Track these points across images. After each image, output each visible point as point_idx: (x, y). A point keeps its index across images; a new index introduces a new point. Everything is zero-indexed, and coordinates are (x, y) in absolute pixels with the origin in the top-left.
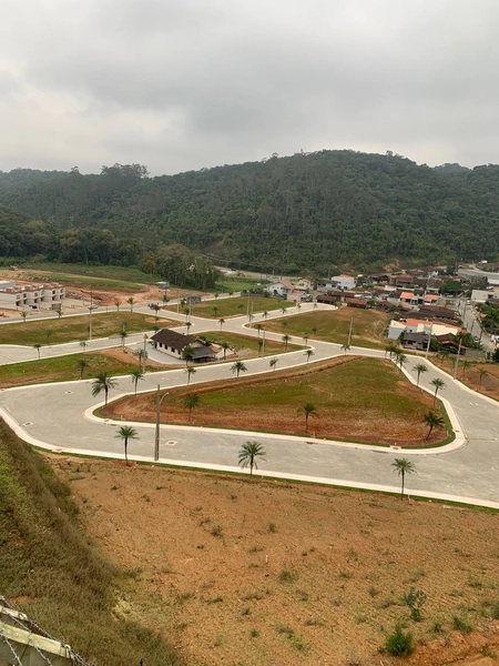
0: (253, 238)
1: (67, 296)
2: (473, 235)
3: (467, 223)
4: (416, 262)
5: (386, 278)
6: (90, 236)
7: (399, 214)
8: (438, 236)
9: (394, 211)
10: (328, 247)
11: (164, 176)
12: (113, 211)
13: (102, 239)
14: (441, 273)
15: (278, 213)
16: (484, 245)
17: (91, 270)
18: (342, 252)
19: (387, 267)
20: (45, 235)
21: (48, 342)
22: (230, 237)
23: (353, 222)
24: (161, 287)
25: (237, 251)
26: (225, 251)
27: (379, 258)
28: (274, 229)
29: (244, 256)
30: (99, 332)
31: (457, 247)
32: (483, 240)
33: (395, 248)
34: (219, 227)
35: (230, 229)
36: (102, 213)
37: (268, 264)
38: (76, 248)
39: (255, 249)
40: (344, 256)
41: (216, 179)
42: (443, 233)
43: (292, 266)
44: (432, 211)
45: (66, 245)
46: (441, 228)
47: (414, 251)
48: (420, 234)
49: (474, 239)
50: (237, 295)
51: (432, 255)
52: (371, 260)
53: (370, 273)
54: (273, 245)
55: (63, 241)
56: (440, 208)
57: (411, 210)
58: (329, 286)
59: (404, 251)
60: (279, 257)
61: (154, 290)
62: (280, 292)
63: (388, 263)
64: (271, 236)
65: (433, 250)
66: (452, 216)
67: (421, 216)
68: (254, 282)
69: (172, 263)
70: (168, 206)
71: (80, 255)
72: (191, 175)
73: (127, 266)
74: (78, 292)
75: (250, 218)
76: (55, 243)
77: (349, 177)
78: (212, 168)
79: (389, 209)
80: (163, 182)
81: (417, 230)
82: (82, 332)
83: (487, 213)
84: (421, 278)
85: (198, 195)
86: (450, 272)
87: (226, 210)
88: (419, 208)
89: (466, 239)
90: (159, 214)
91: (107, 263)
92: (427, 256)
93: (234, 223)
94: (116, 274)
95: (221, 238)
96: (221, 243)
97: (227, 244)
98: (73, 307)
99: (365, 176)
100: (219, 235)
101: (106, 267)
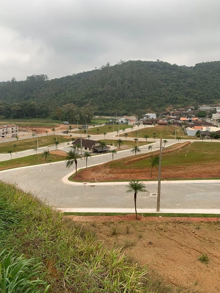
0: (104, 101)
1: (19, 131)
2: (202, 92)
3: (198, 87)
4: (179, 106)
5: (169, 113)
6: (26, 105)
7: (168, 85)
8: (187, 94)
9: (166, 84)
10: (139, 102)
11: (56, 79)
12: (34, 95)
13: (32, 105)
14: (192, 109)
15: (114, 88)
16: (208, 96)
17: (28, 120)
18: (146, 103)
19: (167, 109)
20: (3, 106)
21: (15, 151)
22: (92, 101)
23: (148, 90)
24: (65, 124)
25: (97, 108)
26: (91, 108)
27: (163, 105)
28: (113, 96)
29: (100, 109)
30: (41, 144)
31: (196, 98)
32: (207, 94)
33: (170, 100)
34: (86, 97)
35: (92, 98)
36: (29, 97)
37: (113, 112)
38: (19, 111)
39: (105, 106)
40: (147, 105)
41: (80, 78)
42: (189, 93)
43: (124, 111)
44: (182, 83)
45: (14, 110)
46: (188, 90)
47: (178, 101)
48: (178, 94)
49: (203, 94)
50: (103, 125)
51: (186, 102)
52: (160, 106)
53: (160, 112)
54: (114, 103)
55: (12, 108)
56: (185, 82)
57: (173, 83)
58: (145, 118)
59: (174, 101)
60: (117, 108)
61: (62, 126)
62: (124, 122)
63: (167, 107)
64: (112, 99)
65: (186, 100)
66: (191, 85)
67: (178, 85)
68: (108, 120)
69: (68, 113)
70: (60, 91)
71: (21, 114)
72: (68, 77)
73: (45, 118)
74: (24, 129)
75: (100, 92)
76: (8, 110)
77: (143, 71)
78: (78, 74)
79: (163, 83)
80: (56, 81)
81: (177, 92)
82: (32, 145)
83: (206, 82)
84: (184, 112)
85: (73, 84)
86: (196, 109)
87: (88, 90)
88: (176, 82)
89: (200, 94)
90: (56, 95)
91: (35, 117)
92: (183, 102)
93: (94, 95)
94: (40, 121)
95: (88, 102)
96: (88, 104)
97: (91, 104)
98: (23, 135)
99: (150, 70)
100: (87, 101)
101: (35, 119)
